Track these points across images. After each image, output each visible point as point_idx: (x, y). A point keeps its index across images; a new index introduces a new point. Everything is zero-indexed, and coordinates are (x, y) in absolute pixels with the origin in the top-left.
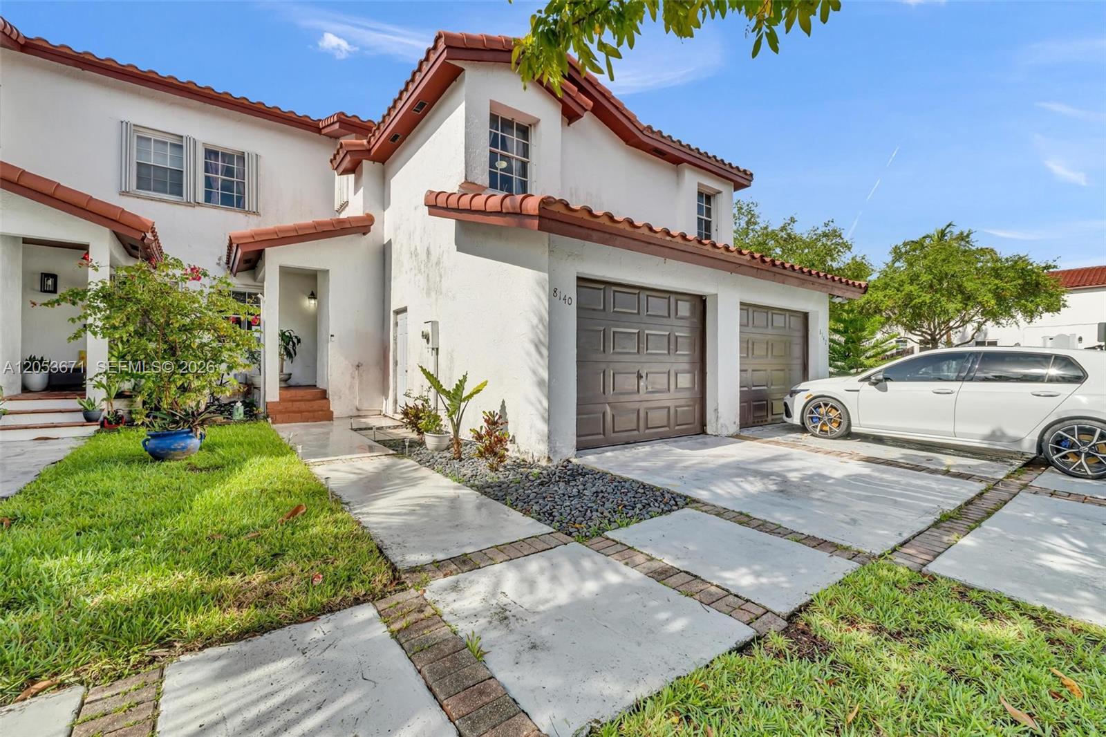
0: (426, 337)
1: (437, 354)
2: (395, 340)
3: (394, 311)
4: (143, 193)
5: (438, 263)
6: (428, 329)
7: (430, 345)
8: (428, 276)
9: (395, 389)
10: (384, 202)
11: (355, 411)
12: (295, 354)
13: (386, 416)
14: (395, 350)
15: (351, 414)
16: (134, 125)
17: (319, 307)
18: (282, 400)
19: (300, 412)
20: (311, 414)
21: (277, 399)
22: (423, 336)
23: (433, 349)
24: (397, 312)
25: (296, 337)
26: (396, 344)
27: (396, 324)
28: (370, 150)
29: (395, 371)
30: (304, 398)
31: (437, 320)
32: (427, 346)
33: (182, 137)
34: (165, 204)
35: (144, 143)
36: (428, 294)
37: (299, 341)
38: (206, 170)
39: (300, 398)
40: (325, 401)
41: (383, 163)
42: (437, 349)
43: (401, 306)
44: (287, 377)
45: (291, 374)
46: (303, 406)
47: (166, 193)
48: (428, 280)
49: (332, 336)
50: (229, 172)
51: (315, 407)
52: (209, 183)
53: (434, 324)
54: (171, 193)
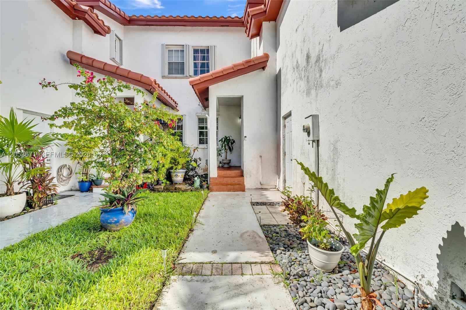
0: (307, 130)
1: (318, 145)
2: (284, 137)
3: (283, 117)
4: (170, 75)
5: (318, 61)
6: (309, 123)
7: (311, 138)
8: (308, 78)
9: (285, 172)
10: (276, 45)
11: (259, 185)
12: (233, 149)
13: (278, 190)
14: (284, 144)
15: (257, 187)
16: (166, 45)
17: (242, 122)
18: (219, 176)
19: (227, 184)
20: (232, 187)
21: (216, 176)
22: (304, 130)
23: (313, 141)
24: (285, 118)
25: (233, 140)
26: (284, 140)
27: (285, 126)
28: (266, 11)
29: (284, 159)
30: (231, 175)
31: (317, 114)
32: (308, 138)
33: (183, 46)
34: (178, 79)
35: (171, 53)
36: (308, 93)
37: (234, 142)
38: (195, 59)
39: (229, 175)
40: (241, 178)
41: (275, 20)
42: (318, 141)
43: (288, 111)
44: (228, 162)
45: (230, 160)
46: (230, 181)
47: (179, 74)
48: (308, 82)
49: (245, 137)
50: (203, 58)
51: (236, 182)
52: (195, 65)
53: (315, 118)
54: (180, 74)
